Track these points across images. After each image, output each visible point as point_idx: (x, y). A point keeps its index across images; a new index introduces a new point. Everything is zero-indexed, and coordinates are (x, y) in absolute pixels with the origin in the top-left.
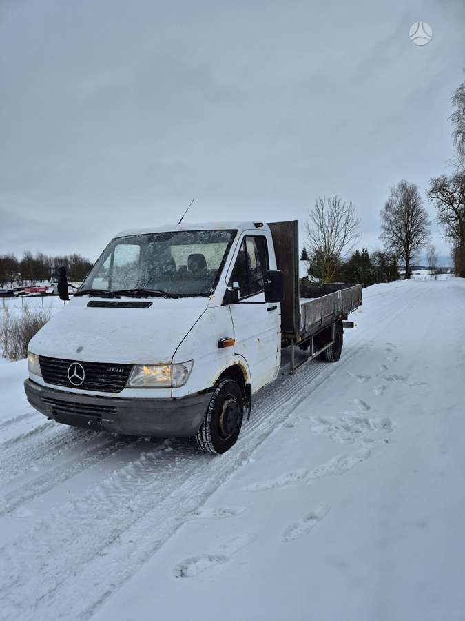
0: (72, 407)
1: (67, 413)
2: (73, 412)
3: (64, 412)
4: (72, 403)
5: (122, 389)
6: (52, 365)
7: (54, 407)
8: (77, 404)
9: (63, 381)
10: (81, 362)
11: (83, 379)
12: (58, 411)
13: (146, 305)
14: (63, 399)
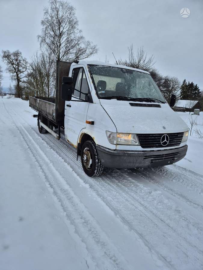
0: (163, 157)
1: (159, 160)
2: (162, 159)
3: (157, 161)
4: (163, 155)
5: (180, 144)
6: (150, 138)
7: (152, 160)
8: (165, 155)
9: (157, 145)
10: (168, 134)
11: (168, 142)
12: (154, 161)
13: (159, 106)
14: (158, 154)
